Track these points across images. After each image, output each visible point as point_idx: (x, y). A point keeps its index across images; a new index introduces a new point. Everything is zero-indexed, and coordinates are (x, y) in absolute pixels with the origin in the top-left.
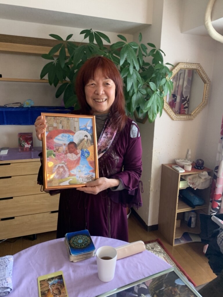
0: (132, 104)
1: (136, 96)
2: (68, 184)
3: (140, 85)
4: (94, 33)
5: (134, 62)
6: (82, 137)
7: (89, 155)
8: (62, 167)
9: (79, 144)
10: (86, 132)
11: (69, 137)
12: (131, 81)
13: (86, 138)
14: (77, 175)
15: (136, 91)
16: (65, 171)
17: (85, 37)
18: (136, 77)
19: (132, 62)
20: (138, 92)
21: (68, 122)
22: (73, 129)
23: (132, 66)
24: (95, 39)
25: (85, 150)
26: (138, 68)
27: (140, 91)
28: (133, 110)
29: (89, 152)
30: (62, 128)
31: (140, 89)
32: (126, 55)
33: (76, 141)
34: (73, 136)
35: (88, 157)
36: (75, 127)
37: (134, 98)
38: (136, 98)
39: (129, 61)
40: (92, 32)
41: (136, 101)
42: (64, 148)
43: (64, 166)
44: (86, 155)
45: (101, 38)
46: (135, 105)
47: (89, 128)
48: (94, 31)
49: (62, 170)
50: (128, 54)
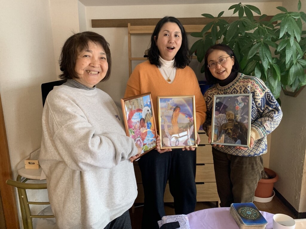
0: (290, 77)
1: (295, 68)
2: (144, 152)
3: (299, 56)
4: (244, 6)
5: (295, 33)
6: (146, 112)
7: (151, 125)
8: (139, 140)
9: (145, 118)
10: (147, 107)
11: (139, 115)
12: (290, 53)
13: (148, 112)
14: (148, 144)
15: (295, 62)
16: (141, 143)
17: (235, 12)
18: (296, 48)
19: (293, 34)
20: (297, 63)
21: (137, 102)
22: (141, 107)
23: (292, 37)
24: (244, 13)
25: (149, 122)
26: (299, 39)
27: (298, 63)
28: (290, 83)
29: (151, 123)
30: (135, 108)
31: (299, 61)
32: (286, 27)
33: (144, 117)
34: (141, 113)
35: (151, 127)
36: (142, 105)
37: (293, 70)
38: (295, 70)
39: (290, 33)
40: (242, 6)
41: (294, 73)
42: (138, 124)
43: (140, 139)
44: (150, 126)
45: (251, 11)
46: (293, 78)
47: (149, 103)
48: (243, 4)
49: (139, 142)
50: (288, 25)
